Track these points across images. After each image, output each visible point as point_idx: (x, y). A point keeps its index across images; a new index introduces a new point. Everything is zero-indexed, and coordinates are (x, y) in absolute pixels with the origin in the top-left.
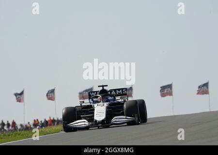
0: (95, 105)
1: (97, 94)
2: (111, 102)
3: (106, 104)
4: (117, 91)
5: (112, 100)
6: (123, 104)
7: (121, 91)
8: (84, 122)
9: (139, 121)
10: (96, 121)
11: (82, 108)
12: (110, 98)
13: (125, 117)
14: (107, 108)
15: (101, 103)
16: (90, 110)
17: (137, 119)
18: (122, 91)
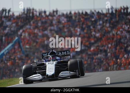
0: (47, 63)
1: (48, 55)
2: (58, 60)
3: (55, 63)
4: (63, 53)
5: (59, 59)
6: (67, 62)
7: (65, 52)
8: (39, 76)
9: (79, 75)
10: (47, 75)
11: (37, 66)
12: (58, 58)
13: (69, 72)
14: (56, 65)
15: (51, 62)
16: (43, 67)
17: (77, 73)
18: (67, 53)
